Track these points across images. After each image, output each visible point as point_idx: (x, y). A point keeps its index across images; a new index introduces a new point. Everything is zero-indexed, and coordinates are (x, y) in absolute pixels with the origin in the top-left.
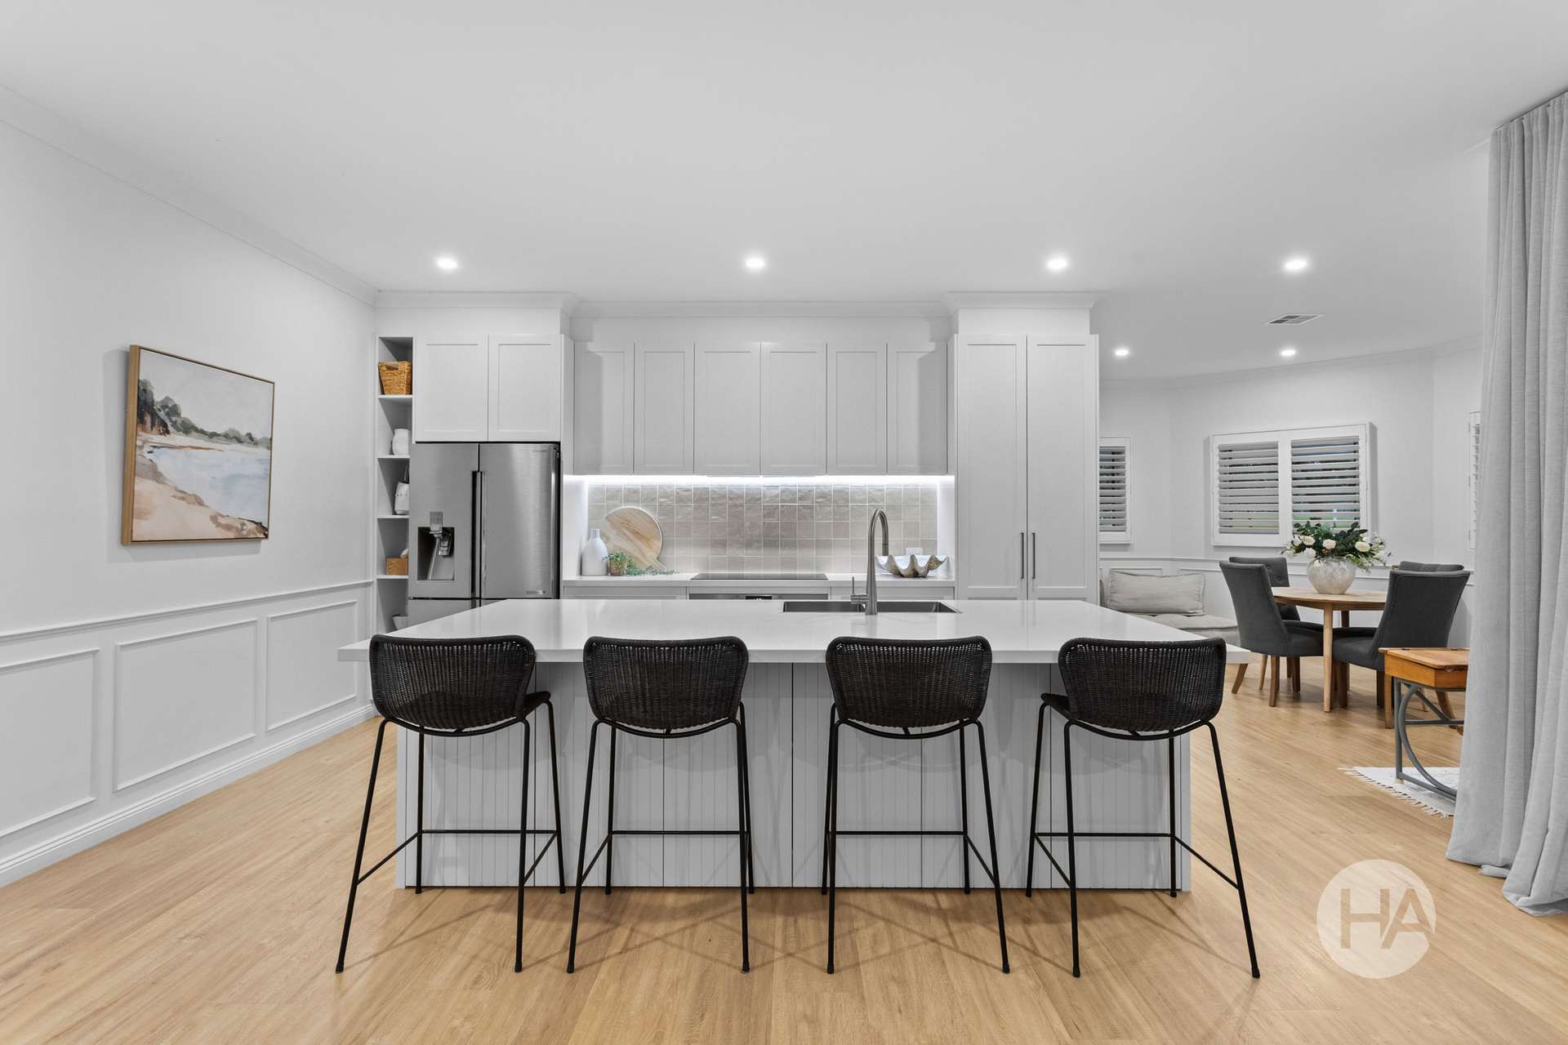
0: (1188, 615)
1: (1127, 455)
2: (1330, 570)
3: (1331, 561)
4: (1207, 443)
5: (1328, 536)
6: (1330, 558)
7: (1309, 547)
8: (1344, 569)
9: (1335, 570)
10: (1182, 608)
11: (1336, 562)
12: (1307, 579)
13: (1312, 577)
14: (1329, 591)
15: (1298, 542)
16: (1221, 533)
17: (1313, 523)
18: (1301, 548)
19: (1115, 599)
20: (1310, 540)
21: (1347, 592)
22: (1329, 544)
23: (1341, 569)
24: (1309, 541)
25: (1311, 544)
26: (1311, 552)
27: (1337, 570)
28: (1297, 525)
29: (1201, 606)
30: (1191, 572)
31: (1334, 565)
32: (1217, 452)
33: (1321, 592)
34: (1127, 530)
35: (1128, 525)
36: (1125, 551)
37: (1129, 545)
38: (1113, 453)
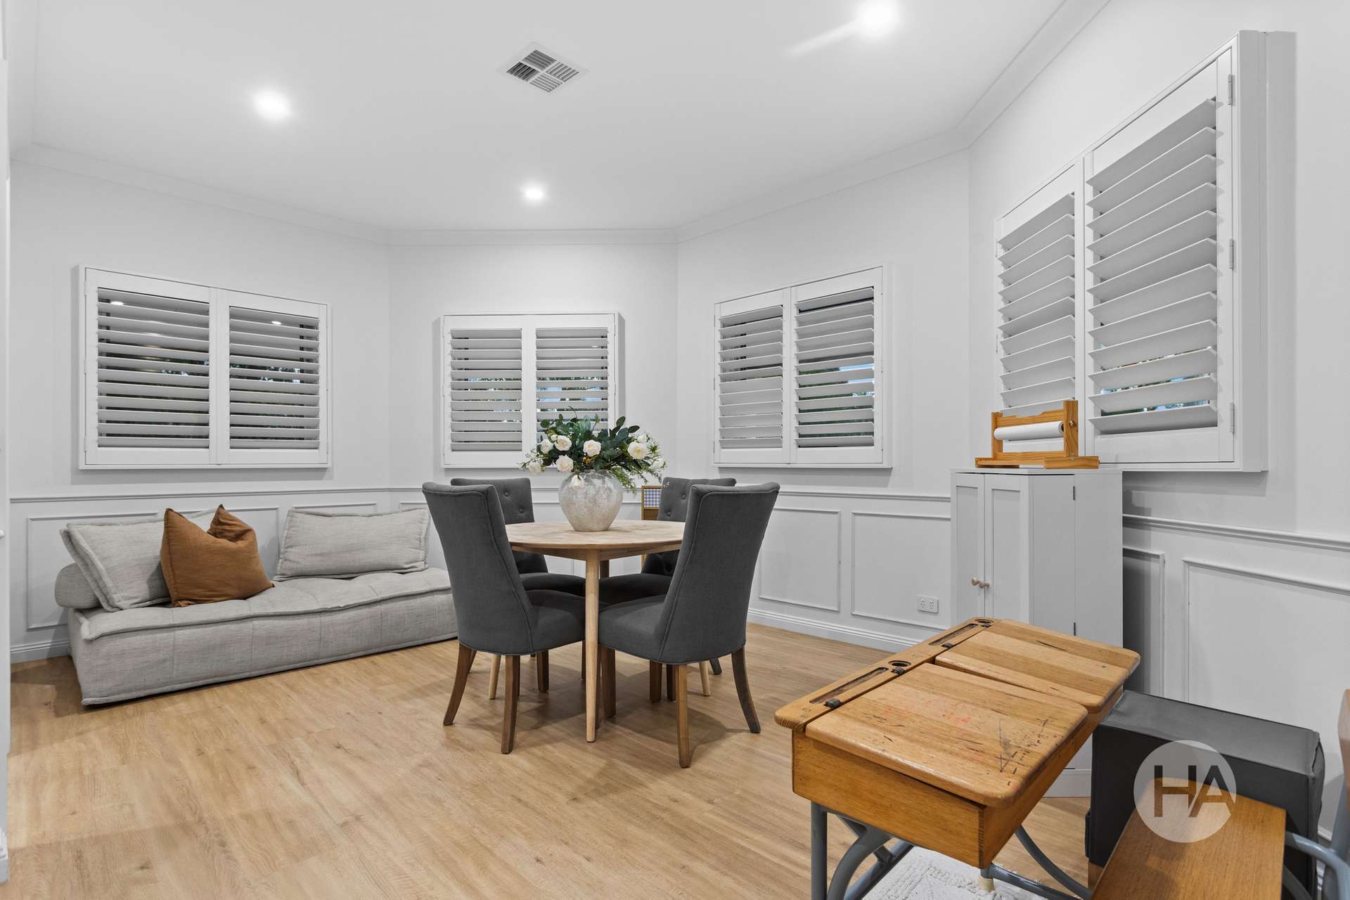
0: (402, 571)
1: (322, 330)
2: (592, 491)
3: (593, 477)
4: (436, 325)
5: (588, 436)
6: (592, 472)
7: (564, 453)
8: (610, 490)
9: (598, 492)
10: (393, 563)
11: (599, 478)
12: (559, 509)
13: (567, 505)
14: (590, 526)
15: (547, 446)
16: (453, 451)
17: (568, 416)
18: (552, 457)
19: (291, 556)
20: (565, 442)
21: (613, 525)
22: (592, 448)
23: (604, 487)
24: (563, 443)
25: (567, 448)
26: (565, 462)
27: (602, 491)
28: (545, 423)
29: (421, 554)
30: (412, 507)
31: (597, 482)
32: (449, 338)
33: (579, 529)
34: (322, 446)
35: (322, 439)
36: (321, 478)
37: (324, 469)
38: (302, 326)
